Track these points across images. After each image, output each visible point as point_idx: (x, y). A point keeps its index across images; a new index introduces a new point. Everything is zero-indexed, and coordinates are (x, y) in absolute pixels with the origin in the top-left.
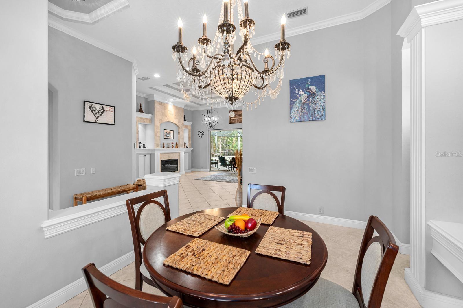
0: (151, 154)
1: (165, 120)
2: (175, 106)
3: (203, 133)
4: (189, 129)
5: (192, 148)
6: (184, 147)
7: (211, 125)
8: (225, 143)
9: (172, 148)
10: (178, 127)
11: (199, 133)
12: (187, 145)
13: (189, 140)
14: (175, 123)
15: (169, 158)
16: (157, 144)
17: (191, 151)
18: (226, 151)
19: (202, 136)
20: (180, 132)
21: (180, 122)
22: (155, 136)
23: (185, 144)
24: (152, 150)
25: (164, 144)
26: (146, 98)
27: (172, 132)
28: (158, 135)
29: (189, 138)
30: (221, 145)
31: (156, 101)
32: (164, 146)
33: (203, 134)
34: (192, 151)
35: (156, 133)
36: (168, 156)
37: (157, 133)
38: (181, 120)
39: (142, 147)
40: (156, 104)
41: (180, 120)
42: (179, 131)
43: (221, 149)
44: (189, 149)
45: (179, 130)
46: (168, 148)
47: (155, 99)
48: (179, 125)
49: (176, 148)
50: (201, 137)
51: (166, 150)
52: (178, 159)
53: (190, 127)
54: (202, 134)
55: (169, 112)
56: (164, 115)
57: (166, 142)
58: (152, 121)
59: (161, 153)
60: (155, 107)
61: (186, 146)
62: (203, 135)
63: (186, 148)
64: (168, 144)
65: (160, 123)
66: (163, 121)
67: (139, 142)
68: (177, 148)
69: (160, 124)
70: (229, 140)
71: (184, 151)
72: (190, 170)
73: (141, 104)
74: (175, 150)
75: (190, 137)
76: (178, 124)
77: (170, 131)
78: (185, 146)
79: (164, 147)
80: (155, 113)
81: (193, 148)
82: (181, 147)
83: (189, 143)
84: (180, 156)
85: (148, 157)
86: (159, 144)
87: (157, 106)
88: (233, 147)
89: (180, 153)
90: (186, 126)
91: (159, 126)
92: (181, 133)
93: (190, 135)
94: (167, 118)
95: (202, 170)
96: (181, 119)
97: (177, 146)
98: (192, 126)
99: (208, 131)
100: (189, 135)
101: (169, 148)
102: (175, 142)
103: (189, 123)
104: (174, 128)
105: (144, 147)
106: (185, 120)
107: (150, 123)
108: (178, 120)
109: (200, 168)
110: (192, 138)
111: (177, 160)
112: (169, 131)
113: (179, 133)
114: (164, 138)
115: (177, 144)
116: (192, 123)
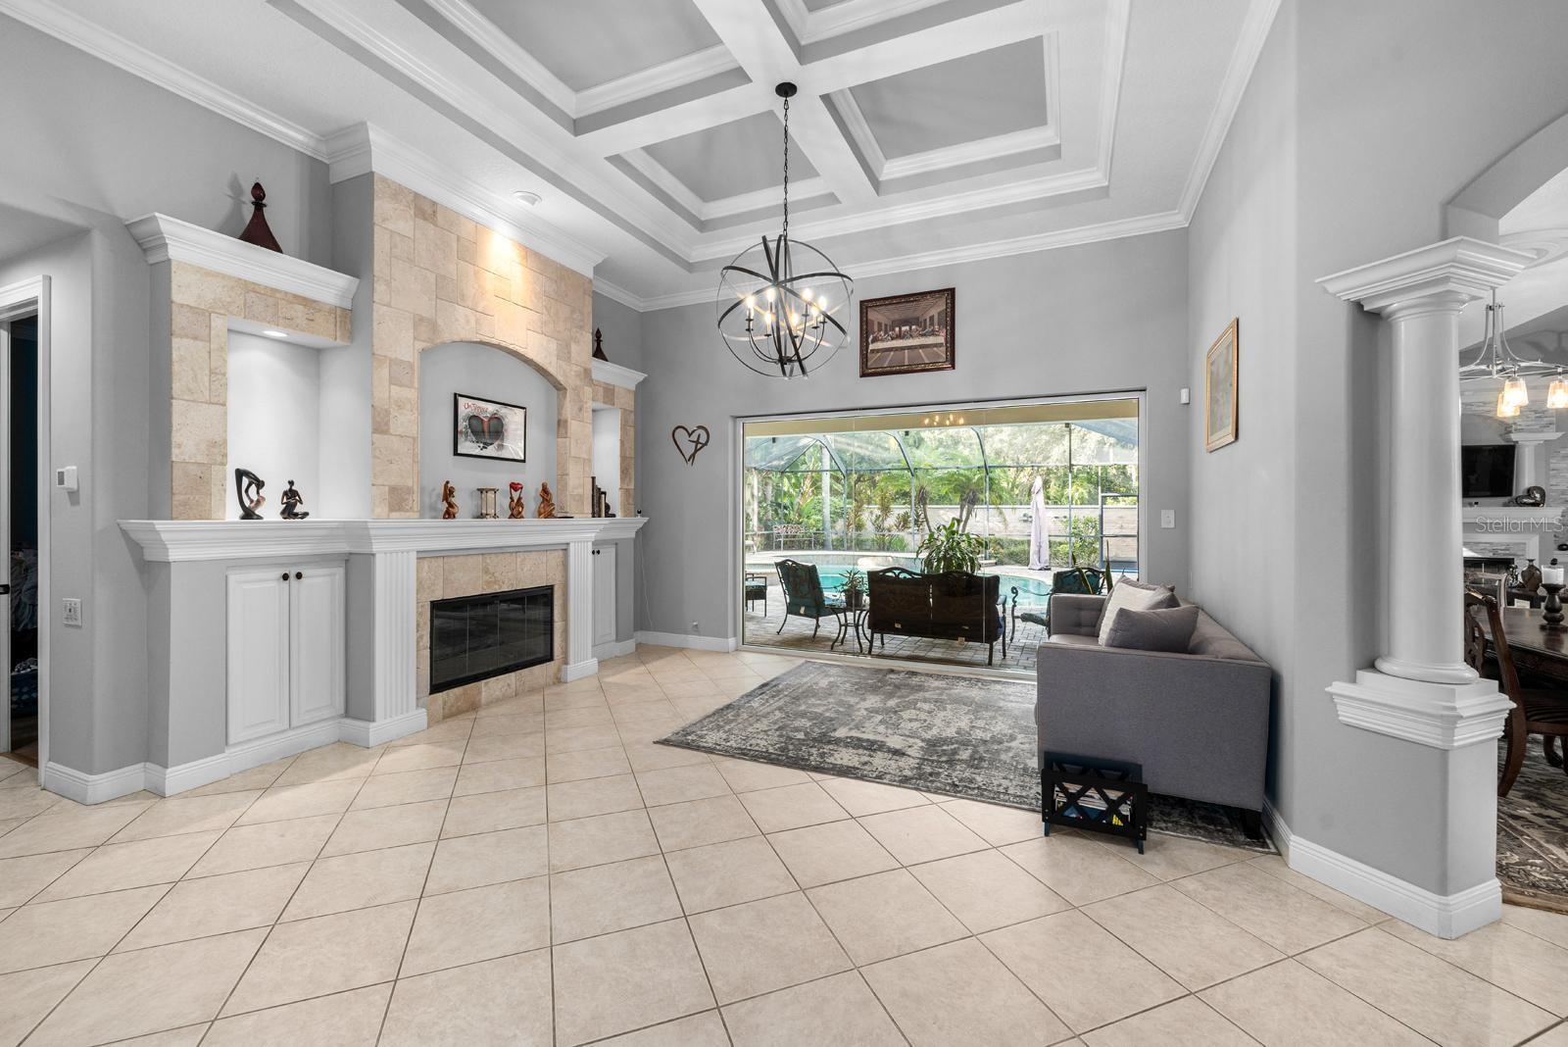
0: (347, 561)
1: (461, 325)
2: (537, 254)
3: (703, 433)
4: (625, 411)
5: (641, 521)
6: (596, 514)
7: (791, 352)
8: (770, 497)
9: (512, 516)
10: (558, 387)
11: (681, 435)
12: (614, 498)
13: (624, 472)
14: (538, 359)
15: (488, 583)
16: (393, 490)
17: (633, 535)
18: (775, 531)
19: (696, 451)
20: (566, 421)
21: (564, 354)
22: (375, 431)
23: (598, 494)
24: (348, 529)
25: (448, 493)
26: (313, 161)
27: (513, 420)
28: (404, 422)
29: (623, 458)
30: (755, 506)
31: (384, 180)
32: (451, 505)
33: (703, 440)
34: (643, 533)
35: (388, 412)
36: (486, 571)
37: (394, 413)
38: (574, 348)
39: (271, 510)
40: (382, 206)
41: (568, 346)
42: (559, 414)
43: (755, 522)
44: (625, 526)
45: (560, 408)
46: (482, 516)
47: (378, 166)
48: (560, 378)
49: (543, 521)
50: (693, 455)
51: (465, 533)
52: (551, 588)
53: (632, 396)
54: (697, 442)
55: (490, 283)
56: (448, 290)
57: (466, 478)
58: (352, 320)
59: (423, 556)
60: (377, 219)
61: (607, 507)
62: (699, 446)
63: (604, 521)
64: (481, 491)
65: (420, 345)
66: (446, 337)
67: (240, 474)
68: (550, 515)
69: (424, 352)
70: (786, 486)
71: (592, 536)
72: (629, 645)
73: (257, 188)
74: (533, 530)
75: (630, 453)
76: (551, 370)
77: (503, 411)
78: (599, 505)
79: (449, 514)
80: (377, 267)
81: (645, 519)
82: (571, 509)
83: (626, 492)
84: (565, 565)
85: (321, 588)
86: (410, 491)
87: (390, 223)
88: (800, 516)
89: (566, 550)
90: (609, 393)
91: (411, 365)
92: (574, 426)
93: (631, 444)
94: (477, 321)
95: (694, 641)
96: (577, 342)
97: (547, 506)
98: (644, 394)
99: (730, 423)
100: (622, 442)
101: (489, 520)
102: (532, 481)
103: (621, 377)
104: (531, 390)
105: (289, 512)
106: (598, 353)
107: (339, 342)
108: (553, 346)
109: (686, 633)
110: (639, 460)
111: (545, 595)
112: (491, 408)
113: (561, 424)
114: (456, 453)
115: (545, 490)
116: (640, 377)
